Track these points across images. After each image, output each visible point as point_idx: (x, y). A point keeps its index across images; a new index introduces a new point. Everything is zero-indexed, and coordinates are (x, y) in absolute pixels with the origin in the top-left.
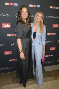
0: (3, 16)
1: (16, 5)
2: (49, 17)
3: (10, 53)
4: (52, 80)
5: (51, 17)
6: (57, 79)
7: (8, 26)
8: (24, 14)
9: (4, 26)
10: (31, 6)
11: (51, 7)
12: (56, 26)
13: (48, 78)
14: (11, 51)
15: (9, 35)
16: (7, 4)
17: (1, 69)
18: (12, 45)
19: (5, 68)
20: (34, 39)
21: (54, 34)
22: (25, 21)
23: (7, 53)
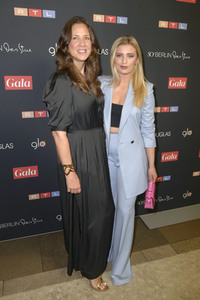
0: (8, 50)
1: (49, 14)
2: (158, 55)
3: (31, 172)
4: (169, 255)
5: (163, 55)
6: (183, 251)
7: (24, 83)
8: (80, 46)
9: (10, 85)
10: (98, 18)
11: (163, 24)
12: (179, 84)
13: (157, 250)
14: (36, 167)
15: (27, 115)
16: (20, 12)
17: (4, 226)
18: (39, 148)
19: (16, 223)
20: (114, 129)
21: (174, 109)
22: (82, 72)
23: (22, 174)
